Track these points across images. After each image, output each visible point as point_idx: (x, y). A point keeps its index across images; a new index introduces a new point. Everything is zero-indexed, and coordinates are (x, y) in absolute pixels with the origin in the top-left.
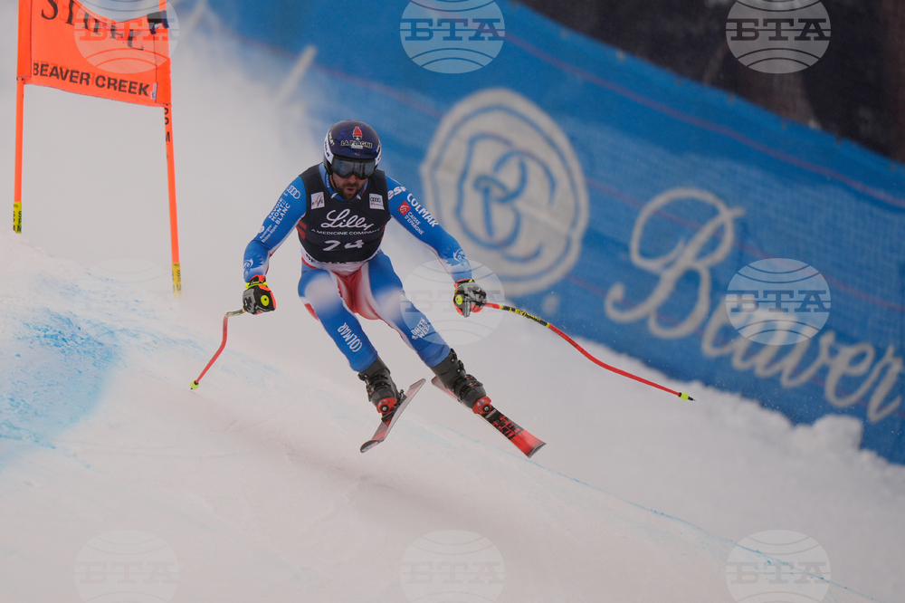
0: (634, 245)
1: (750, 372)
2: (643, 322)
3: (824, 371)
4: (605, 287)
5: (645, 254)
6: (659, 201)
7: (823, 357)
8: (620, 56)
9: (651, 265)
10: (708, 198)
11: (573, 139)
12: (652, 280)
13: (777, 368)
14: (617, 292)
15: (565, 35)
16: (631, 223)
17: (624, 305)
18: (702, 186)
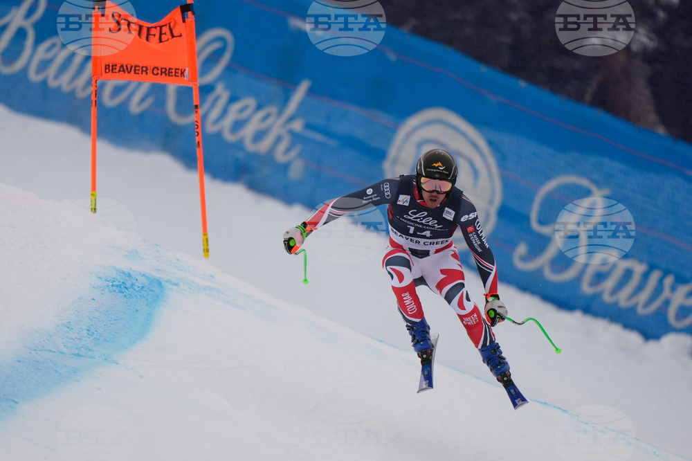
0: (534, 216)
1: (616, 304)
2: (540, 271)
3: (667, 303)
4: (513, 246)
5: (541, 222)
6: (551, 185)
7: (666, 292)
8: (522, 84)
9: (545, 230)
10: (584, 182)
11: (490, 143)
12: (545, 241)
13: (634, 301)
14: (522, 249)
15: (483, 69)
16: (530, 201)
17: (526, 258)
18: (582, 174)
